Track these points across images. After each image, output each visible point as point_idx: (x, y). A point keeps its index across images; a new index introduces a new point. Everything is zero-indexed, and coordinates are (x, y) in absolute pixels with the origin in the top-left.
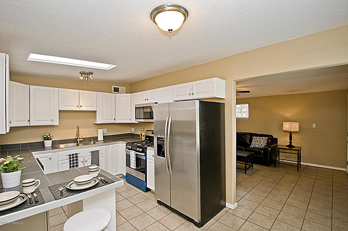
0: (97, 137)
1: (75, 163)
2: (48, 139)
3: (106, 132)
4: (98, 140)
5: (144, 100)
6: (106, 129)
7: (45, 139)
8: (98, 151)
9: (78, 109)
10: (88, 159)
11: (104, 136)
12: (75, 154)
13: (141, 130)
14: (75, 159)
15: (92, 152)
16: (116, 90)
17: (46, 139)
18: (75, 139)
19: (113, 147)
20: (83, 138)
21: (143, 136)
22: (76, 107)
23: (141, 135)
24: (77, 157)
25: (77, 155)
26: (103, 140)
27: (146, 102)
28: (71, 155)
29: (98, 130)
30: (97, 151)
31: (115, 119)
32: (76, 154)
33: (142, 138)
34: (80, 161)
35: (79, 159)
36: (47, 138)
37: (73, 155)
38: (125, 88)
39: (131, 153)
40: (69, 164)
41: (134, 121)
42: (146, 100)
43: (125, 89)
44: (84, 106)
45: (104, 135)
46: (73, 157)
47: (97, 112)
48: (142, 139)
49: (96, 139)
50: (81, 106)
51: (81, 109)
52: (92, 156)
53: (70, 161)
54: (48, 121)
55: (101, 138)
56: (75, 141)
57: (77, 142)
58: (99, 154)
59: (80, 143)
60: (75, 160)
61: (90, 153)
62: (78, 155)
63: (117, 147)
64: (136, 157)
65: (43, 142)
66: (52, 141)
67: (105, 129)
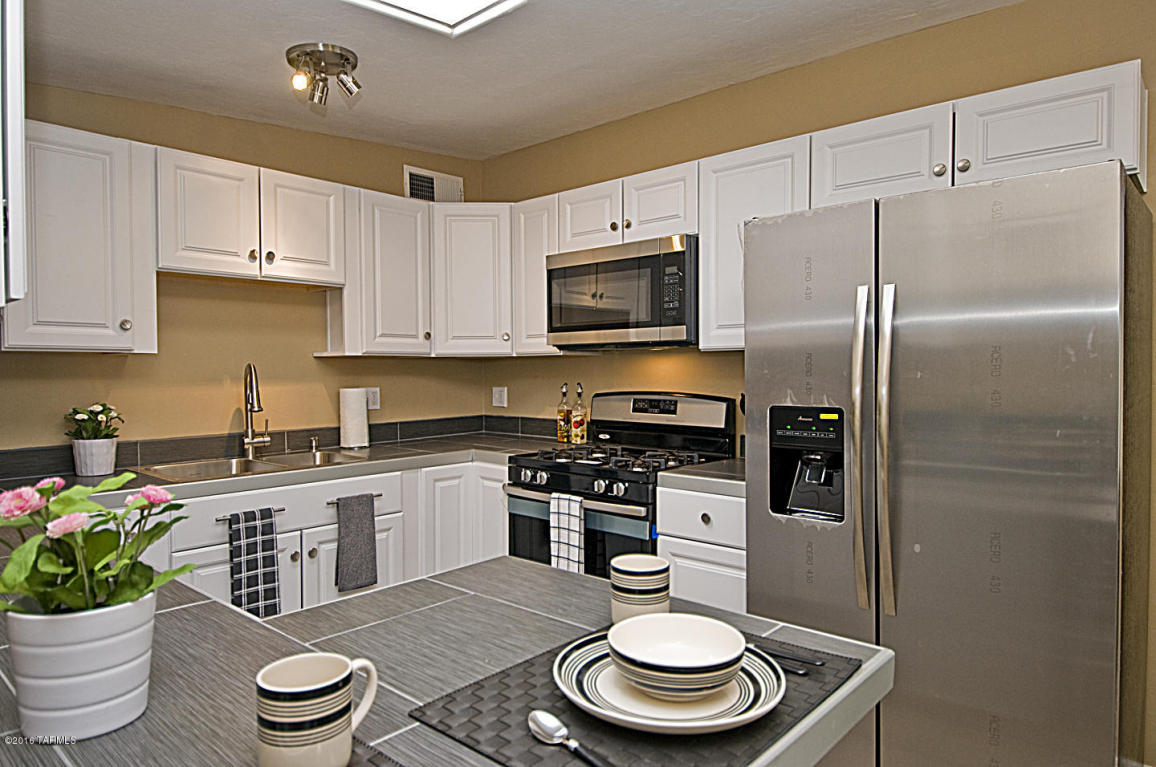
0: (339, 428)
1: (260, 563)
2: (95, 429)
3: (378, 407)
4: (342, 445)
5: (605, 230)
6: (378, 389)
7: (78, 435)
8: (370, 499)
9: (252, 270)
10: (320, 543)
11: (370, 427)
12: (258, 515)
13: (564, 394)
14: (259, 538)
15: (339, 504)
16: (422, 189)
17: (84, 434)
18: (231, 437)
19: (436, 480)
20: (270, 434)
21: (579, 424)
22: (245, 259)
23: (567, 420)
24: (269, 529)
25: (271, 517)
26: (366, 444)
27: (616, 239)
28: (242, 517)
29: (341, 390)
30: (366, 496)
31: (428, 336)
32: (267, 513)
33: (568, 437)
34: (283, 551)
35: (280, 538)
36: (90, 426)
37: (250, 516)
38: (461, 179)
39: (553, 508)
40: (227, 567)
41: (541, 343)
42: (614, 227)
43: (461, 186)
44: (285, 259)
45: (372, 422)
46: (251, 532)
47: (345, 292)
48: (569, 442)
49: (331, 439)
50: (270, 256)
51: (272, 271)
52: (339, 522)
53: (235, 553)
54: (104, 326)
55: (355, 435)
56: (234, 445)
57: (243, 453)
58: (373, 516)
59: (255, 457)
60: (259, 548)
61: (333, 511)
62: (277, 519)
63: (456, 482)
64: (586, 529)
65: (71, 448)
66: (119, 445)
67: (373, 389)
